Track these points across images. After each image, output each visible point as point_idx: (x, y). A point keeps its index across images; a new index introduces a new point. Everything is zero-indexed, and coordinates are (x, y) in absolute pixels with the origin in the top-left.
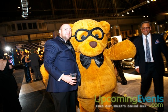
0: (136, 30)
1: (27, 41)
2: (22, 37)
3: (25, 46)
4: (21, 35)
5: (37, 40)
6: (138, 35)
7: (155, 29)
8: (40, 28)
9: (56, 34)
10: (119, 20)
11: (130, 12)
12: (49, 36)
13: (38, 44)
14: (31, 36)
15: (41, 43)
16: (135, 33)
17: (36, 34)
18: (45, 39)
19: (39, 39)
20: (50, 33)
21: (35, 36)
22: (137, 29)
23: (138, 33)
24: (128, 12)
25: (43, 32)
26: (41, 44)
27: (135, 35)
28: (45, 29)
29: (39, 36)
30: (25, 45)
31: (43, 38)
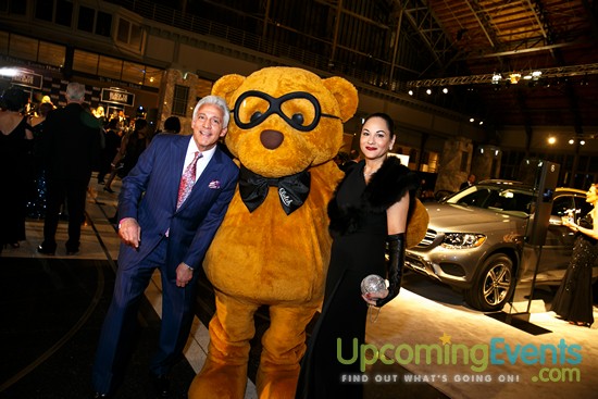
0: (431, 154)
1: (57, 68)
2: (44, 46)
3: (47, 84)
4: (40, 39)
5: (96, 77)
6: (433, 171)
7: (489, 170)
8: (119, 39)
9: (172, 80)
10: (392, 105)
11: (437, 90)
12: (144, 80)
13: (97, 94)
14: (79, 56)
15: (111, 94)
16: (427, 164)
17: (99, 54)
18: (128, 83)
19: (105, 78)
20: (150, 70)
21: (92, 59)
22: (436, 151)
23: (434, 166)
24: (429, 88)
25: (126, 55)
26: (107, 96)
27: (425, 168)
28: (135, 49)
29: (109, 65)
30: (47, 78)
31: (118, 78)
